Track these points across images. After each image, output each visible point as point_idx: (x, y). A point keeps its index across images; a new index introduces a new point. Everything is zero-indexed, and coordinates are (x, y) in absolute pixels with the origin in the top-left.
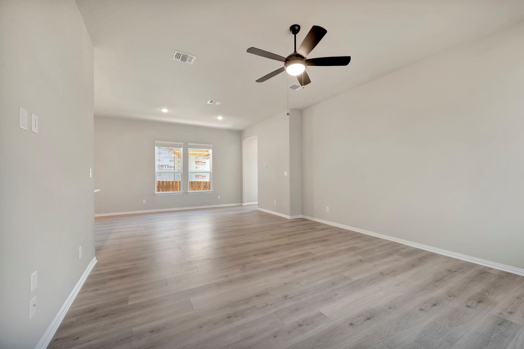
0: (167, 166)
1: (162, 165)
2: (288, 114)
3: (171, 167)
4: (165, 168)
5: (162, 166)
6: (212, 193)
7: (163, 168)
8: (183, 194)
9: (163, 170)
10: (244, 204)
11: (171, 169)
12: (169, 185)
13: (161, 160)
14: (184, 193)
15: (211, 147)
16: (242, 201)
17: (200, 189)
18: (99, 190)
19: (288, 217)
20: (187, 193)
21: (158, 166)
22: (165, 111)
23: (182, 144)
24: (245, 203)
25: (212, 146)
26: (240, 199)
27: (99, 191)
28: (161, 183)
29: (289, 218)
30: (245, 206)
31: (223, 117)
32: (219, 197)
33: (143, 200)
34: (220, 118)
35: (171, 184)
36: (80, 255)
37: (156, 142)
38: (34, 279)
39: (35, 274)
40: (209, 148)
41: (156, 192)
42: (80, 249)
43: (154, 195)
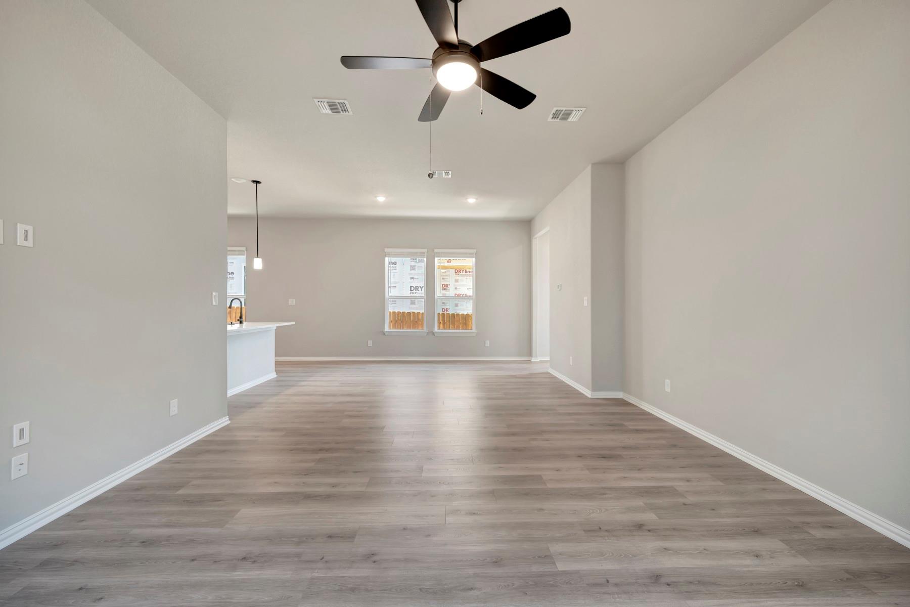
1: (416, 287)
2: (431, 176)
4: (421, 290)
6: (474, 334)
8: (427, 335)
10: (533, 360)
12: (418, 319)
14: (428, 333)
15: (473, 254)
16: (530, 354)
17: (466, 328)
18: (294, 323)
19: (588, 393)
20: (433, 334)
21: (411, 288)
22: (381, 199)
23: (425, 251)
24: (537, 357)
25: (474, 251)
26: (528, 348)
27: (292, 325)
28: (405, 315)
29: (589, 396)
30: (535, 362)
31: (477, 199)
32: (488, 344)
33: (369, 341)
34: (472, 200)
35: (420, 317)
36: (174, 410)
37: (386, 250)
38: (22, 431)
39: (25, 425)
40: (470, 255)
41: (387, 329)
42: (174, 403)
43: (384, 333)
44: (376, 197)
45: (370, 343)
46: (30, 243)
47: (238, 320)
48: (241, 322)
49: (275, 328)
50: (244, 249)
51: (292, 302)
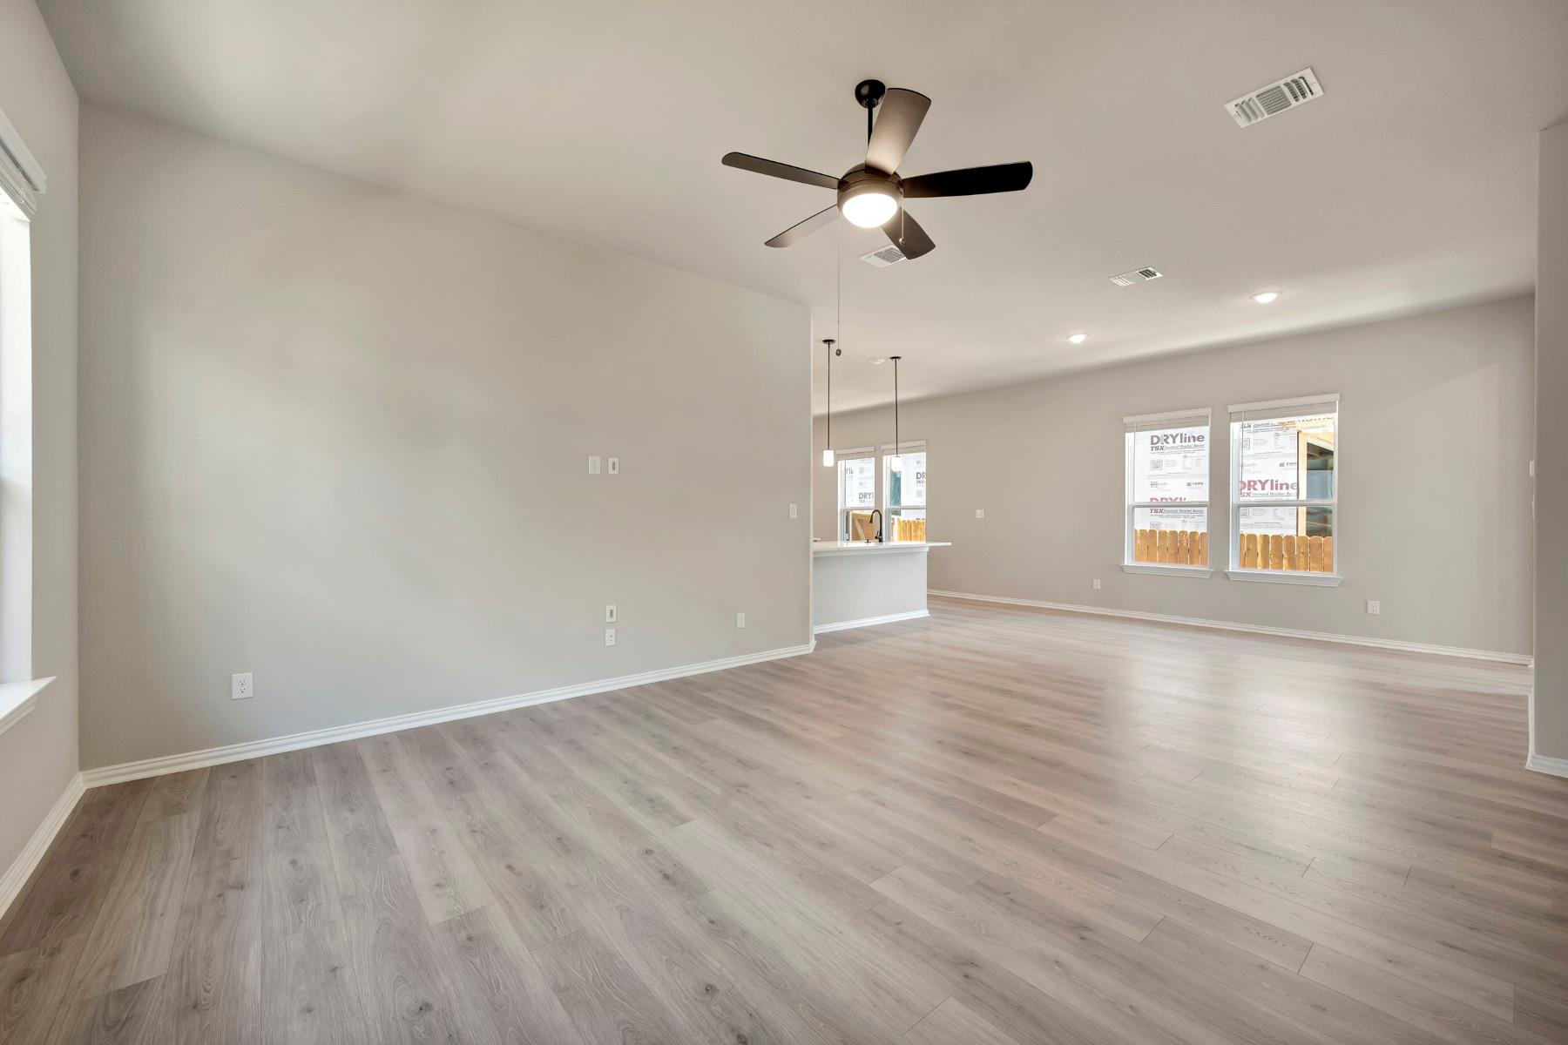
0: (1268, 486)
1: (1249, 482)
3: (1284, 487)
5: (1249, 486)
6: (1334, 583)
7: (1255, 489)
8: (1212, 577)
9: (1253, 499)
11: (1282, 492)
13: (1249, 465)
14: (1213, 574)
20: (1226, 576)
22: (1078, 339)
23: (1208, 412)
25: (1335, 397)
32: (1374, 607)
33: (1095, 580)
34: (1266, 298)
36: (741, 624)
37: (1126, 420)
38: (611, 612)
39: (614, 608)
40: (1326, 408)
41: (1128, 561)
42: (741, 616)
43: (1122, 569)
44: (1068, 337)
45: (1097, 584)
46: (616, 472)
47: (876, 538)
48: (881, 540)
49: (927, 549)
50: (923, 443)
51: (980, 514)
